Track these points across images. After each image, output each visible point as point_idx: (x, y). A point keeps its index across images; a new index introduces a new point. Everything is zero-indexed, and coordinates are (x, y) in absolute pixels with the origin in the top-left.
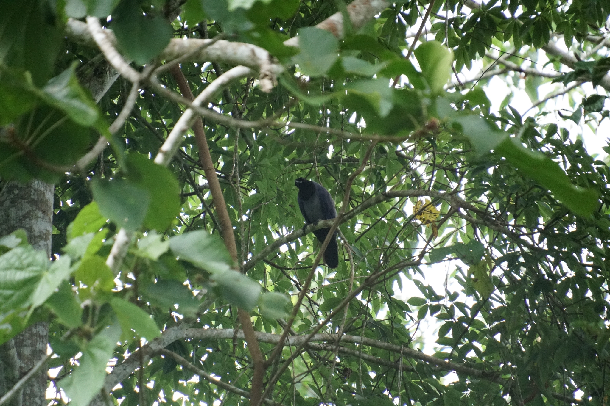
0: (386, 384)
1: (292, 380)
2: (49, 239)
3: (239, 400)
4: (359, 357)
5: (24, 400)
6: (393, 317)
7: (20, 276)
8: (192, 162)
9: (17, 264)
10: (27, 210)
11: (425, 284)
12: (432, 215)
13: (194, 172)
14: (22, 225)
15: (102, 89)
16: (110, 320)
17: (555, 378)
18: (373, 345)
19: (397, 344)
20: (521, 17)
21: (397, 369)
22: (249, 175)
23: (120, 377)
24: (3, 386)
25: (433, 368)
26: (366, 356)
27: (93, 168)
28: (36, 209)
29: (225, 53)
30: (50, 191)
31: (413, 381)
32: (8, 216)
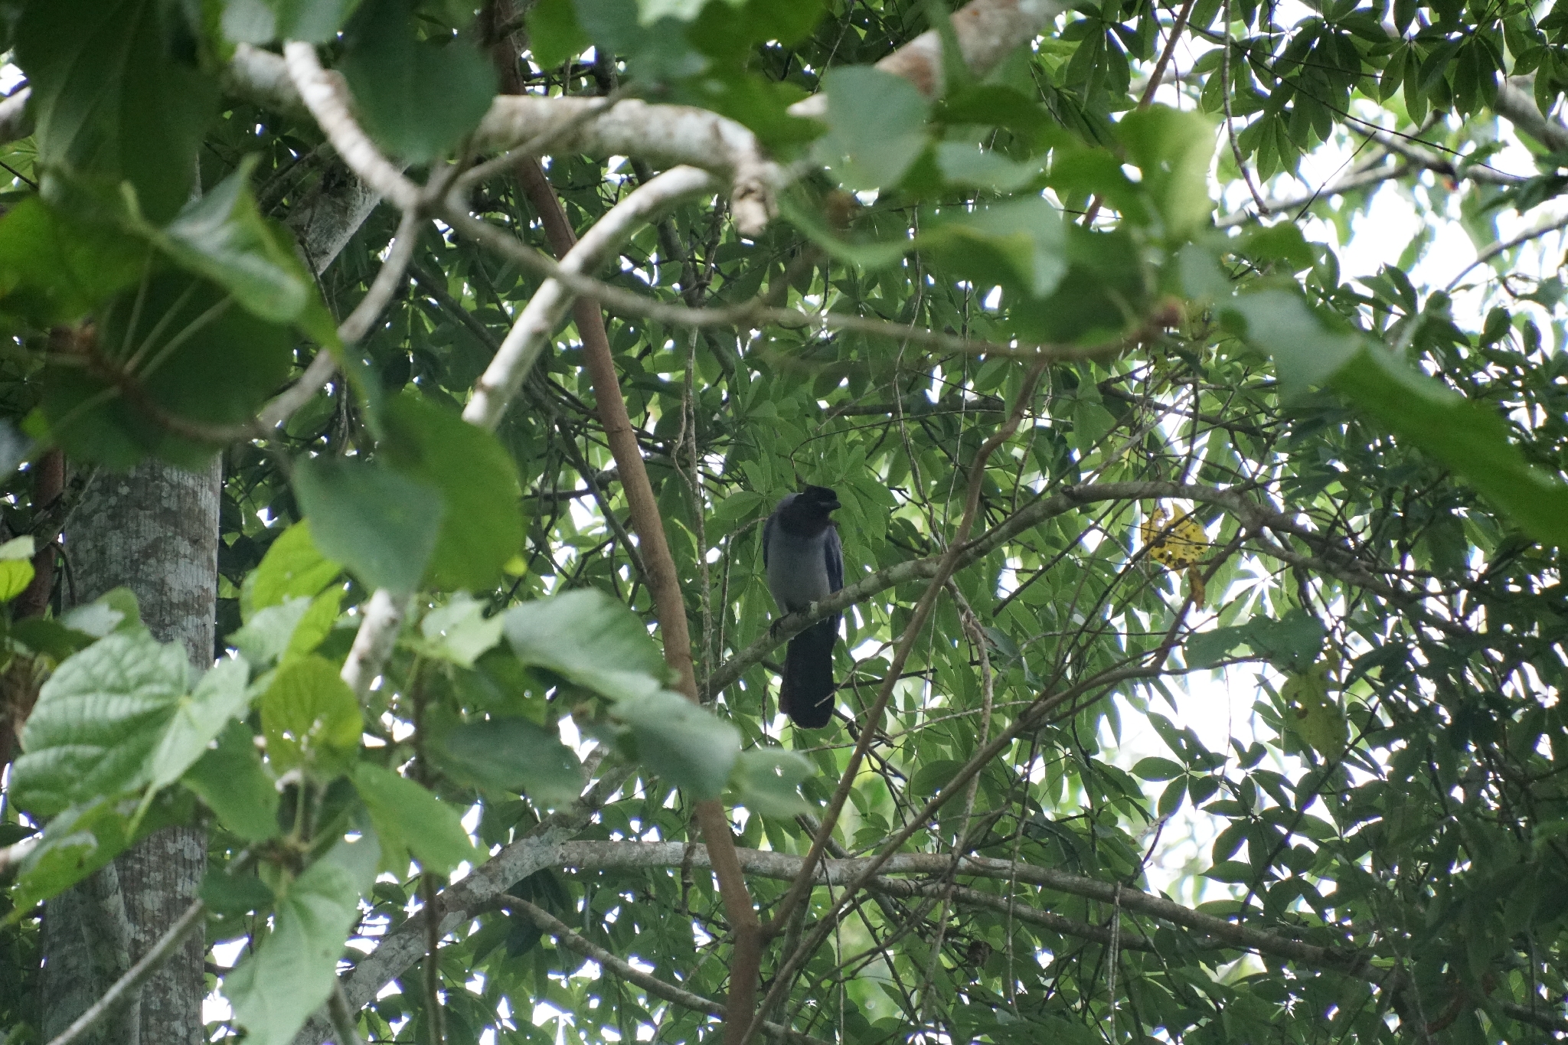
0: (1080, 982)
1: (833, 974)
2: (208, 611)
3: (703, 1024)
4: (1006, 913)
5: (145, 1027)
6: (1096, 811)
7: (120, 708)
8: (579, 412)
9: (112, 678)
10: (151, 537)
11: (1179, 726)
12: (1192, 548)
13: (588, 437)
14: (139, 574)
15: (345, 225)
16: (351, 820)
17: (1511, 966)
18: (1046, 883)
19: (1106, 880)
20: (1425, 36)
21: (1107, 944)
22: (724, 444)
23: (391, 966)
24: (91, 990)
25: (1199, 941)
26: (1024, 910)
27: (324, 428)
28: (176, 534)
29: (645, 135)
30: (211, 488)
31: (1148, 974)
32: (102, 552)
